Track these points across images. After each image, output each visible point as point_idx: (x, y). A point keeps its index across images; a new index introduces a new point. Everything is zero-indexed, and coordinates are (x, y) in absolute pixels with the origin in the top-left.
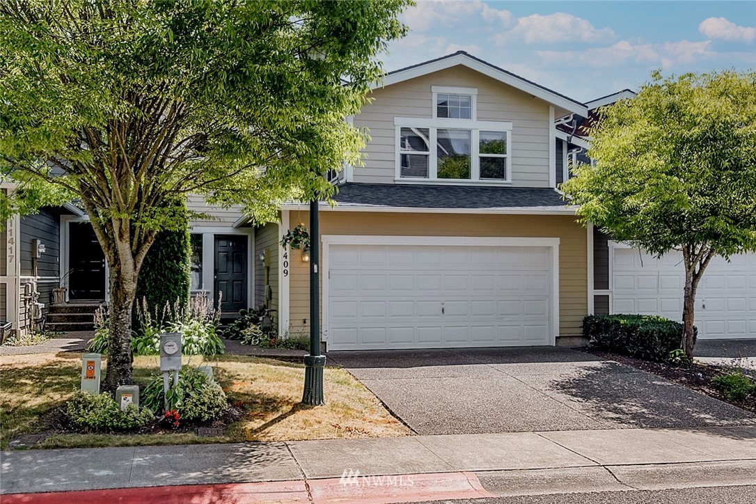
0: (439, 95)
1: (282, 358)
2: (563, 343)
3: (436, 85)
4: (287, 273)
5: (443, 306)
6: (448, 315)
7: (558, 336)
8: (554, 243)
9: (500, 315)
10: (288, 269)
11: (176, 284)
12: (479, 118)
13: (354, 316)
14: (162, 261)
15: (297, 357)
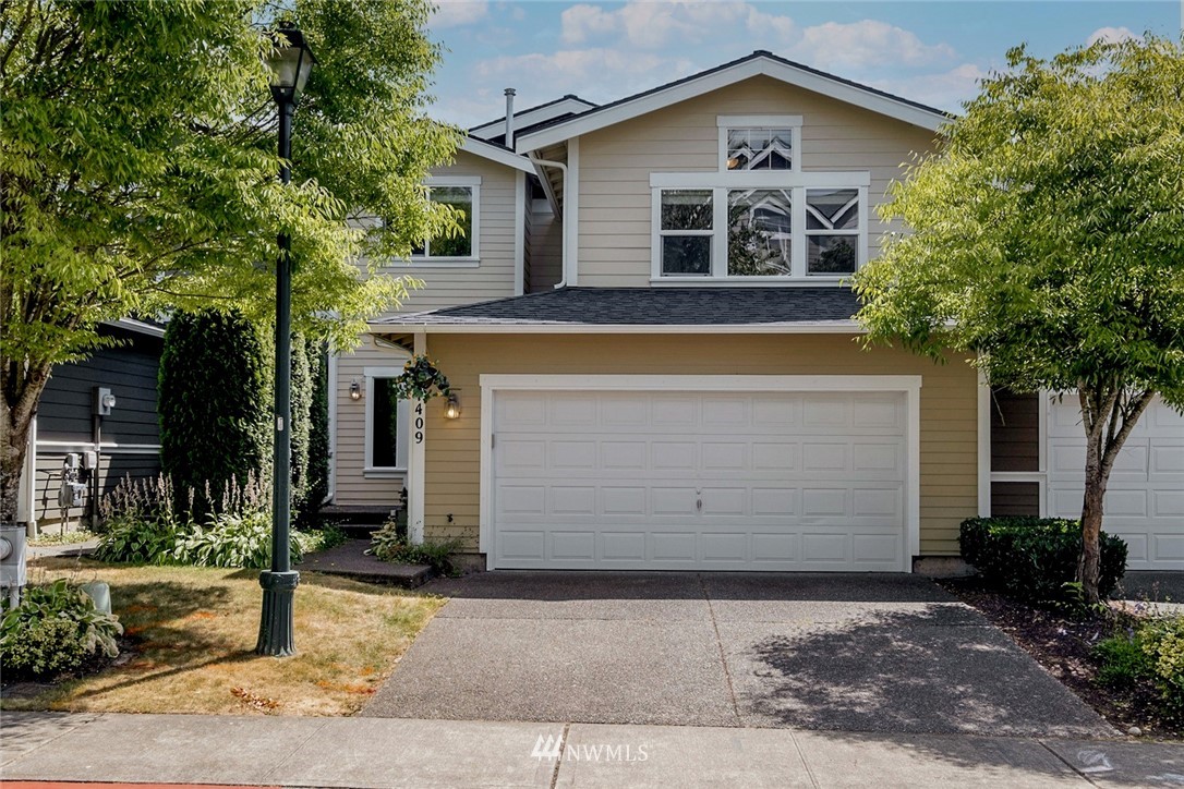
0: (732, 131)
1: (362, 578)
2: (927, 569)
3: (725, 114)
4: (421, 438)
5: (699, 497)
6: (707, 513)
7: (918, 554)
8: (912, 384)
9: (808, 514)
10: (423, 430)
11: (234, 455)
12: (804, 168)
13: (539, 511)
14: (213, 417)
15: (385, 577)
